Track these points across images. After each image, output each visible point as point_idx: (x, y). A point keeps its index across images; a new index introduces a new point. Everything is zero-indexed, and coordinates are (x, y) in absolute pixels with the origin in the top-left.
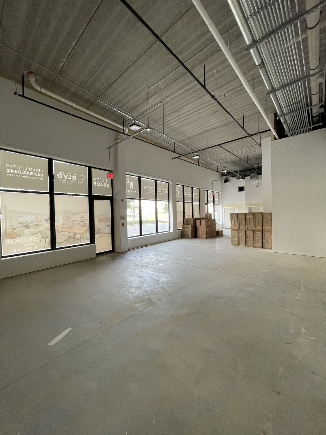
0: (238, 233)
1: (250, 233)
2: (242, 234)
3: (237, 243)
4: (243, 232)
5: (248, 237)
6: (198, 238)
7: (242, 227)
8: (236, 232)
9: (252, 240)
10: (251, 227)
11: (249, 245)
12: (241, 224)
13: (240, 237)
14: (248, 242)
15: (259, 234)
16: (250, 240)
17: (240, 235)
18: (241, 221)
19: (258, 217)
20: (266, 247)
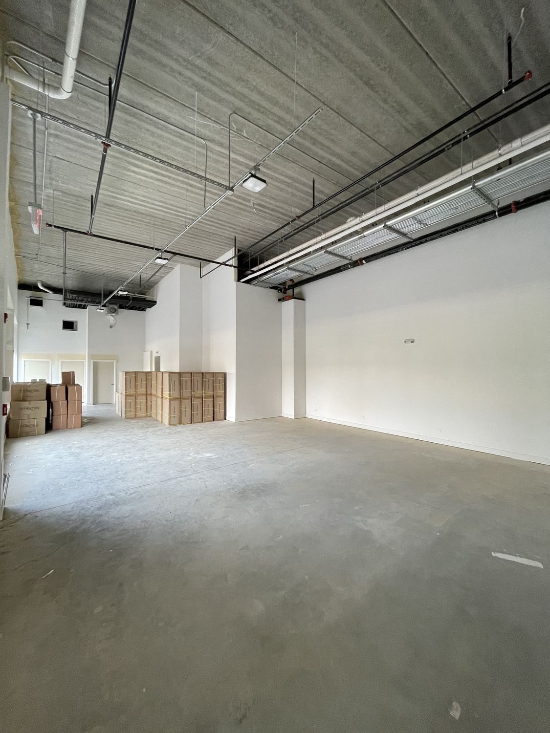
0: (180, 404)
1: (197, 402)
2: (186, 404)
3: (177, 421)
4: (188, 401)
5: (195, 408)
7: (187, 393)
8: (177, 402)
9: (200, 412)
10: (198, 393)
11: (195, 420)
12: (184, 388)
13: (183, 409)
14: (195, 415)
15: (209, 401)
16: (198, 412)
17: (183, 406)
18: (184, 385)
19: (209, 378)
20: (218, 419)
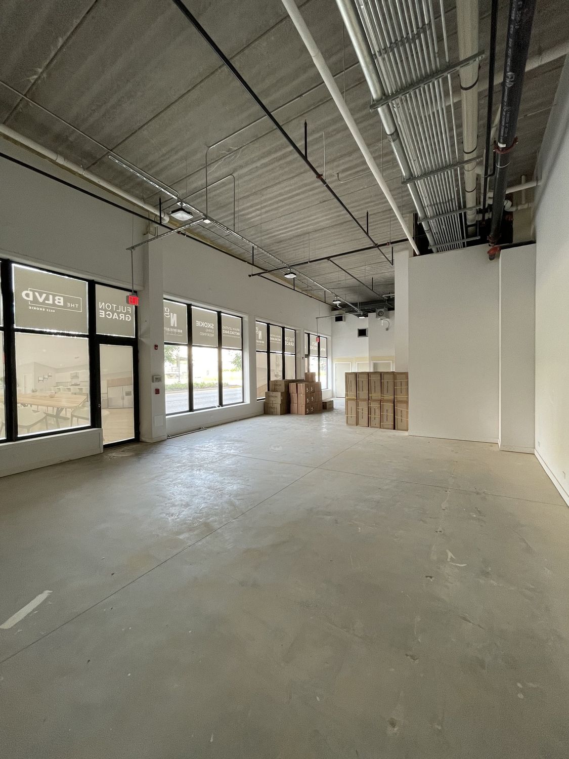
0: (357, 405)
1: (375, 405)
2: (363, 406)
3: (354, 421)
4: (365, 403)
5: (373, 411)
6: (293, 414)
7: (363, 394)
8: (354, 403)
9: (378, 416)
10: (376, 395)
11: (373, 424)
12: (361, 389)
13: (360, 411)
14: (372, 419)
15: (388, 406)
16: (376, 416)
17: (360, 407)
18: (361, 385)
19: (386, 379)
20: (398, 428)
